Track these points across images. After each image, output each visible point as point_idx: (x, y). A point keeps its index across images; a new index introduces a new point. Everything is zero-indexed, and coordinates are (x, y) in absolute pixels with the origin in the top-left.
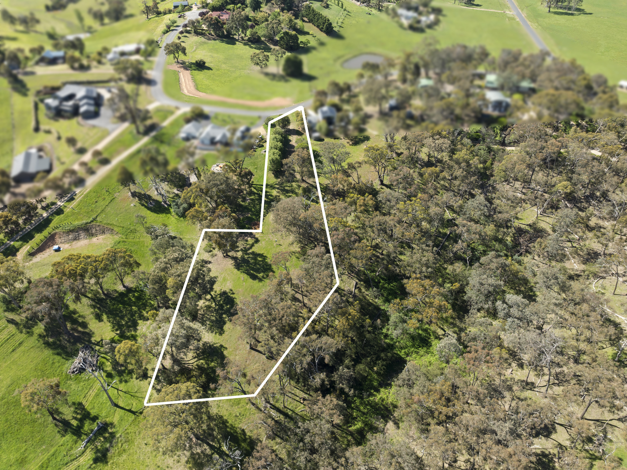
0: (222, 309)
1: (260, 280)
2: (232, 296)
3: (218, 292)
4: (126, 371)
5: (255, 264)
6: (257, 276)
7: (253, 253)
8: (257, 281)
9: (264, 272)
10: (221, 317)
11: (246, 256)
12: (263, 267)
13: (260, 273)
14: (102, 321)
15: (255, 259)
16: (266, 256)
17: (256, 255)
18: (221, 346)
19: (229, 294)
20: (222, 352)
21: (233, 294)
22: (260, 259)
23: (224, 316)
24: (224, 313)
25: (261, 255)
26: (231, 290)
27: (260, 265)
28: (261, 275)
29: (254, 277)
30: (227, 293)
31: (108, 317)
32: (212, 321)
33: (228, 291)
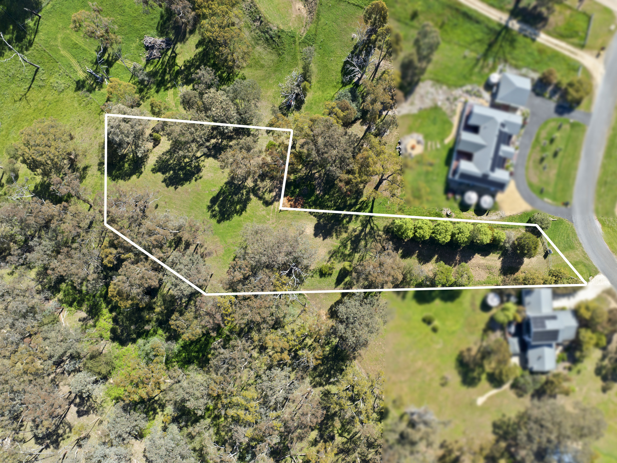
0: (179, 170)
1: (209, 208)
2: (194, 178)
3: (202, 164)
4: (142, 87)
5: (233, 203)
6: (215, 204)
7: (248, 199)
8: (209, 204)
9: (220, 212)
10: (171, 169)
11: (244, 192)
12: (227, 210)
13: (218, 207)
14: (197, 48)
15: (239, 202)
16: (241, 214)
17: (245, 203)
18: (141, 173)
19: (196, 176)
20: (135, 174)
21: (196, 180)
22: (238, 207)
23: (171, 172)
24: (174, 172)
25: (244, 209)
26: (201, 178)
27: (230, 207)
28: (217, 209)
29: (214, 201)
30: (198, 173)
31: (199, 53)
32: (168, 160)
33: (201, 174)
